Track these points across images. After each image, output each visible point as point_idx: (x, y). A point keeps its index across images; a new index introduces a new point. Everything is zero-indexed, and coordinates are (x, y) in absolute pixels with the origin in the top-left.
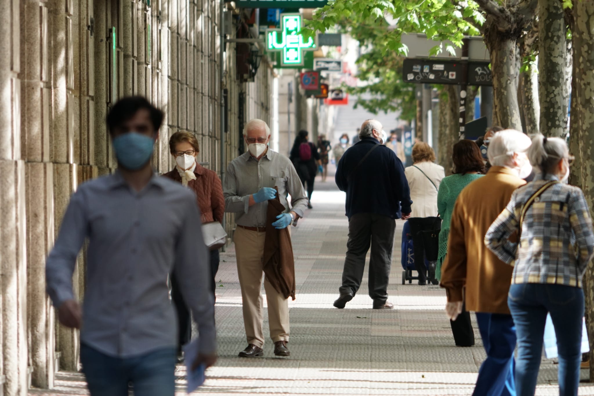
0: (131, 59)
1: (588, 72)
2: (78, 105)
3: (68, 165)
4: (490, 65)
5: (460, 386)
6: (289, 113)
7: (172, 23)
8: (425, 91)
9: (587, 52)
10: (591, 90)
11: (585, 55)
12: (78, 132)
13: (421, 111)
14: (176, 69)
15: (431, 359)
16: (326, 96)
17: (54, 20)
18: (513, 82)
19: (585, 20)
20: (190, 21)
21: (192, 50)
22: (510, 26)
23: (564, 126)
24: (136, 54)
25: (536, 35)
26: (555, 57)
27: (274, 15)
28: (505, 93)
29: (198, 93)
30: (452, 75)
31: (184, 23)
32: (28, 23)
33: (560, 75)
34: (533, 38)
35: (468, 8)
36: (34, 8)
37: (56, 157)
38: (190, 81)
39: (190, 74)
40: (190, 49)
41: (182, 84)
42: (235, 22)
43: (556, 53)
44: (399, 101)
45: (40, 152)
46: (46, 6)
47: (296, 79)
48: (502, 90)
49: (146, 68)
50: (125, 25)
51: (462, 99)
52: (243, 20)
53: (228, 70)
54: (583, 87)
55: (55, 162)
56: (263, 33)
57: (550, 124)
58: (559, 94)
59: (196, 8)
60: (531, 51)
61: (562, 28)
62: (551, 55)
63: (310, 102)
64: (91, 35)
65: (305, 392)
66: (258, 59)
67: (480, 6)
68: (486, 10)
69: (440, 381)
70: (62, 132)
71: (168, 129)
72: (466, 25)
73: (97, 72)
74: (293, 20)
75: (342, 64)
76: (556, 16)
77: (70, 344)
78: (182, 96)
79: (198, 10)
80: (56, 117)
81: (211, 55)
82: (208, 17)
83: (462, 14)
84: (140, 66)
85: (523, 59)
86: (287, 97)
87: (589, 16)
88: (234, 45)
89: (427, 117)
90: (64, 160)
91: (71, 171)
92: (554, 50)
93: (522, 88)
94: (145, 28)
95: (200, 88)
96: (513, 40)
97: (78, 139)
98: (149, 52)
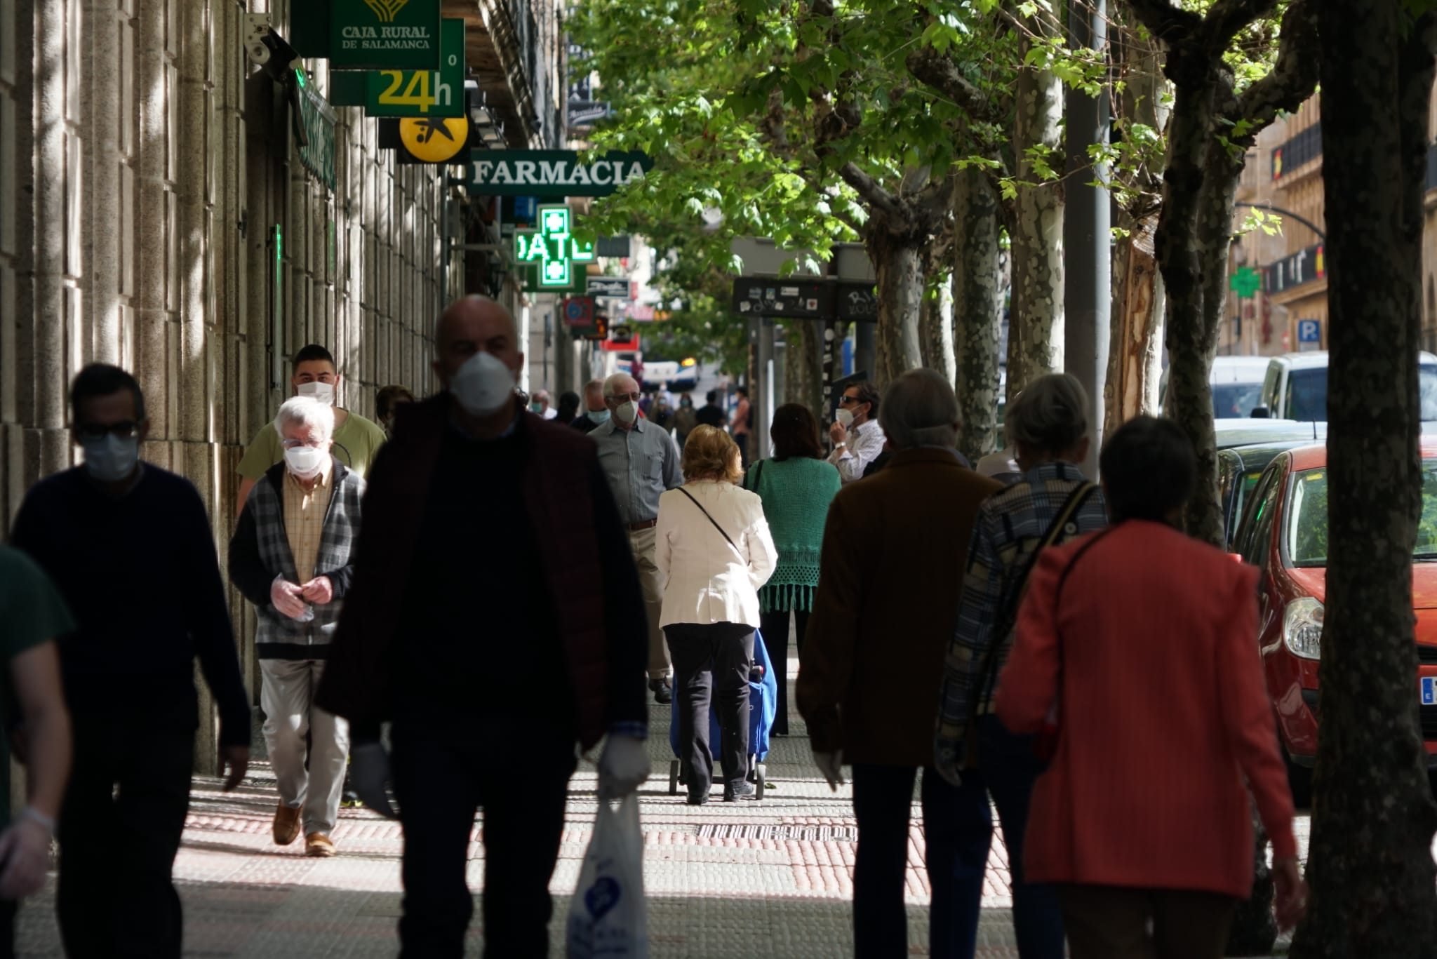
0: (304, 276)
1: (1037, 301)
2: (221, 348)
3: (206, 445)
4: (875, 289)
5: (819, 802)
6: (545, 363)
7: (367, 218)
8: (762, 329)
9: (1037, 268)
10: (1042, 330)
11: (1033, 273)
12: (221, 393)
13: (756, 361)
14: (372, 292)
15: (784, 759)
16: (603, 335)
17: (186, 214)
18: (912, 317)
19: (1034, 217)
20: (395, 215)
21: (398, 263)
22: (908, 226)
23: (995, 386)
24: (311, 268)
25: (949, 241)
26: (980, 276)
27: (525, 207)
28: (900, 334)
29: (406, 331)
30: (812, 305)
31: (385, 218)
32: (145, 217)
33: (989, 305)
34: (945, 247)
35: (841, 197)
36: (155, 195)
37: (186, 432)
38: (394, 311)
39: (394, 300)
40: (395, 261)
41: (381, 316)
42: (464, 217)
43: (982, 270)
44: (719, 344)
45: (163, 424)
46: (173, 191)
47: (557, 308)
48: (895, 329)
49: (327, 291)
50: (295, 221)
51: (827, 343)
52: (476, 215)
53: (452, 293)
54: (1030, 324)
55: (186, 440)
56: (509, 236)
57: (972, 384)
58: (986, 335)
59: (404, 195)
60: (941, 266)
61: (992, 230)
62: (974, 273)
63: (578, 345)
64: (243, 237)
65: (584, 811)
66: (501, 277)
67: (861, 193)
68: (870, 201)
69: (800, 795)
70: (198, 392)
71: (361, 388)
72: (837, 225)
73: (251, 296)
74: (557, 215)
75: (629, 286)
76: (984, 211)
77: (208, 732)
78: (382, 336)
79: (407, 199)
80: (187, 368)
81: (427, 270)
82: (423, 208)
83: (831, 207)
84: (318, 287)
85: (929, 280)
86: (542, 338)
87: (1040, 212)
88: (461, 254)
89: (766, 370)
90: (200, 437)
91: (211, 455)
92: (978, 265)
93: (926, 325)
94: (326, 227)
95: (409, 323)
96: (912, 249)
97: (222, 403)
98: (331, 265)
